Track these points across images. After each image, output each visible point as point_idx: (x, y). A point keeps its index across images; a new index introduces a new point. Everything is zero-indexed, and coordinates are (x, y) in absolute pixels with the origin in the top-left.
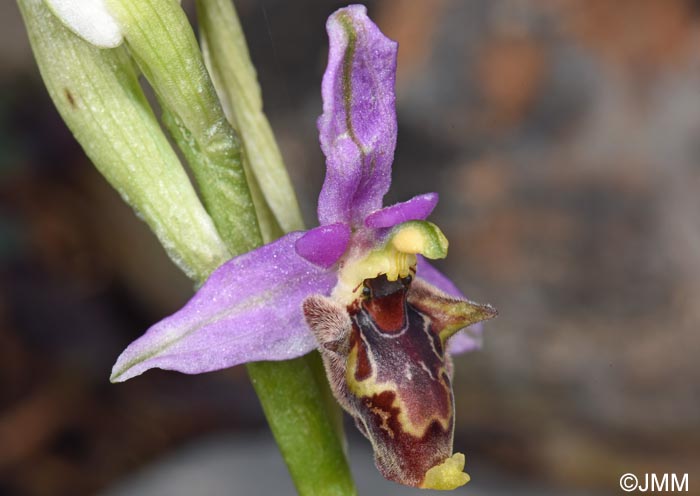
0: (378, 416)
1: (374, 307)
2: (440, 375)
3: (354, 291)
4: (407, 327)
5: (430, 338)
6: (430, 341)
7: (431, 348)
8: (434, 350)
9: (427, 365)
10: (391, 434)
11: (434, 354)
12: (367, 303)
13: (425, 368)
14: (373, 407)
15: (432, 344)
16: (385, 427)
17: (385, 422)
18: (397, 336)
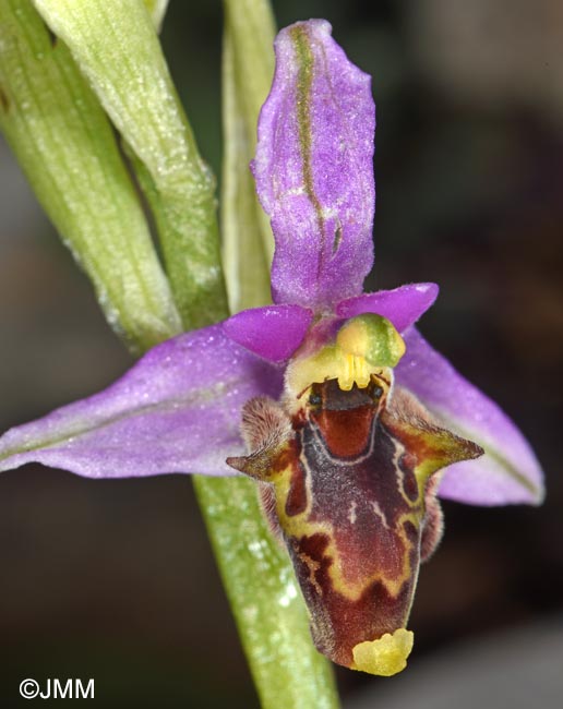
0: (305, 564)
1: (325, 421)
2: (400, 522)
3: (299, 397)
4: (369, 454)
5: (400, 473)
6: (397, 477)
7: (398, 486)
8: (401, 490)
9: (381, 507)
10: (319, 590)
11: (400, 495)
12: (316, 415)
13: (377, 510)
14: (300, 552)
15: (400, 482)
16: (312, 580)
17: (312, 574)
18: (351, 464)
